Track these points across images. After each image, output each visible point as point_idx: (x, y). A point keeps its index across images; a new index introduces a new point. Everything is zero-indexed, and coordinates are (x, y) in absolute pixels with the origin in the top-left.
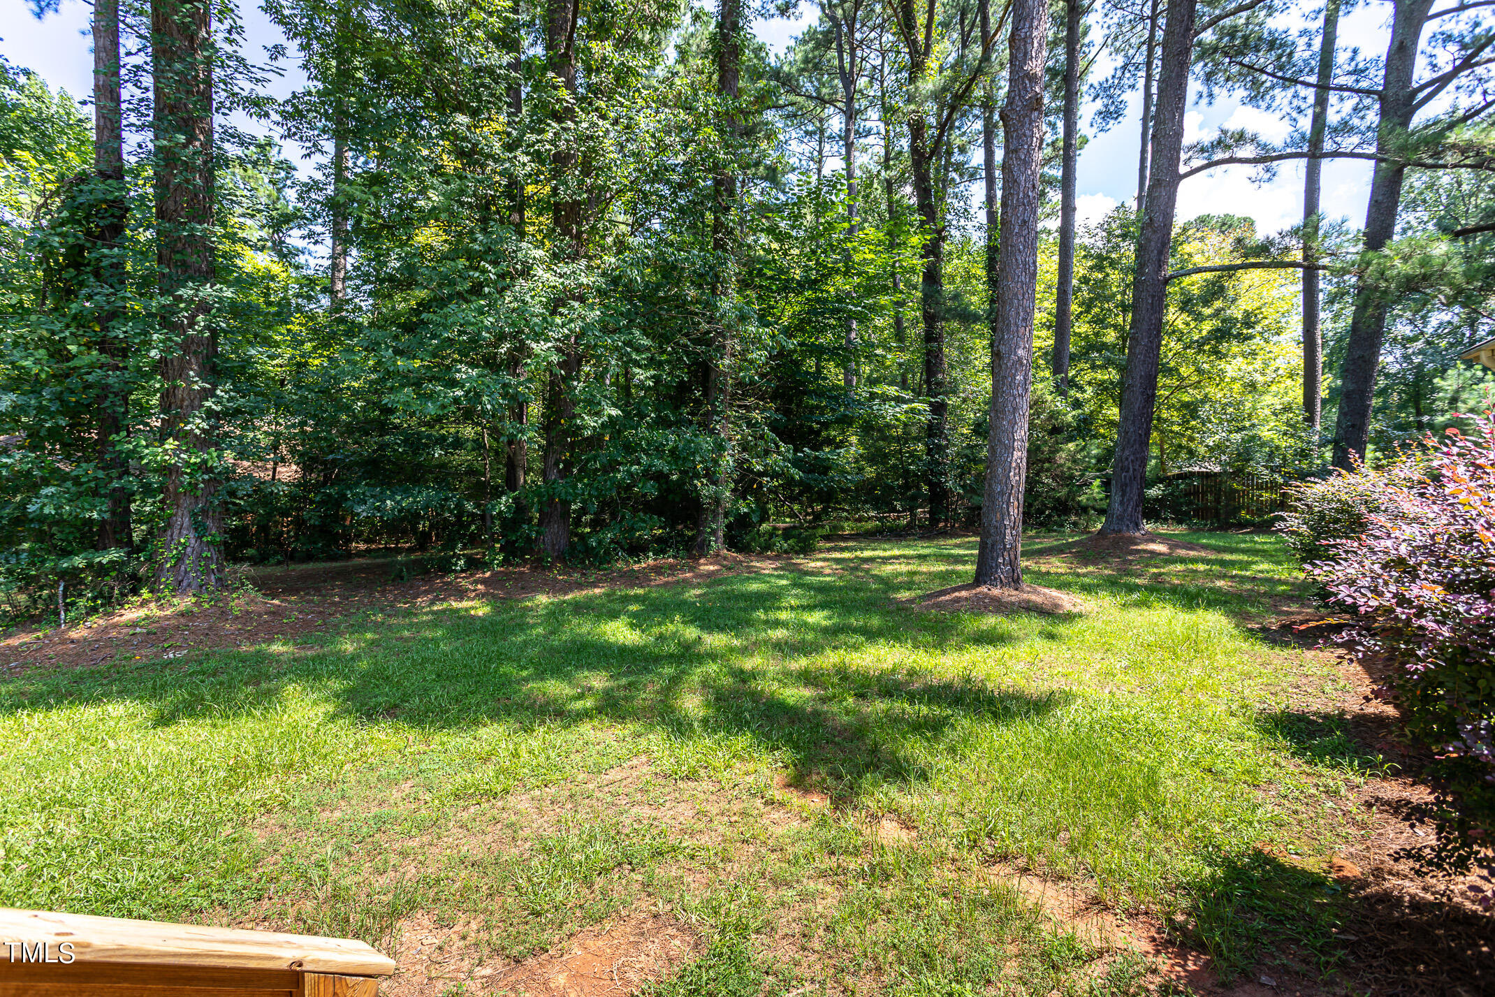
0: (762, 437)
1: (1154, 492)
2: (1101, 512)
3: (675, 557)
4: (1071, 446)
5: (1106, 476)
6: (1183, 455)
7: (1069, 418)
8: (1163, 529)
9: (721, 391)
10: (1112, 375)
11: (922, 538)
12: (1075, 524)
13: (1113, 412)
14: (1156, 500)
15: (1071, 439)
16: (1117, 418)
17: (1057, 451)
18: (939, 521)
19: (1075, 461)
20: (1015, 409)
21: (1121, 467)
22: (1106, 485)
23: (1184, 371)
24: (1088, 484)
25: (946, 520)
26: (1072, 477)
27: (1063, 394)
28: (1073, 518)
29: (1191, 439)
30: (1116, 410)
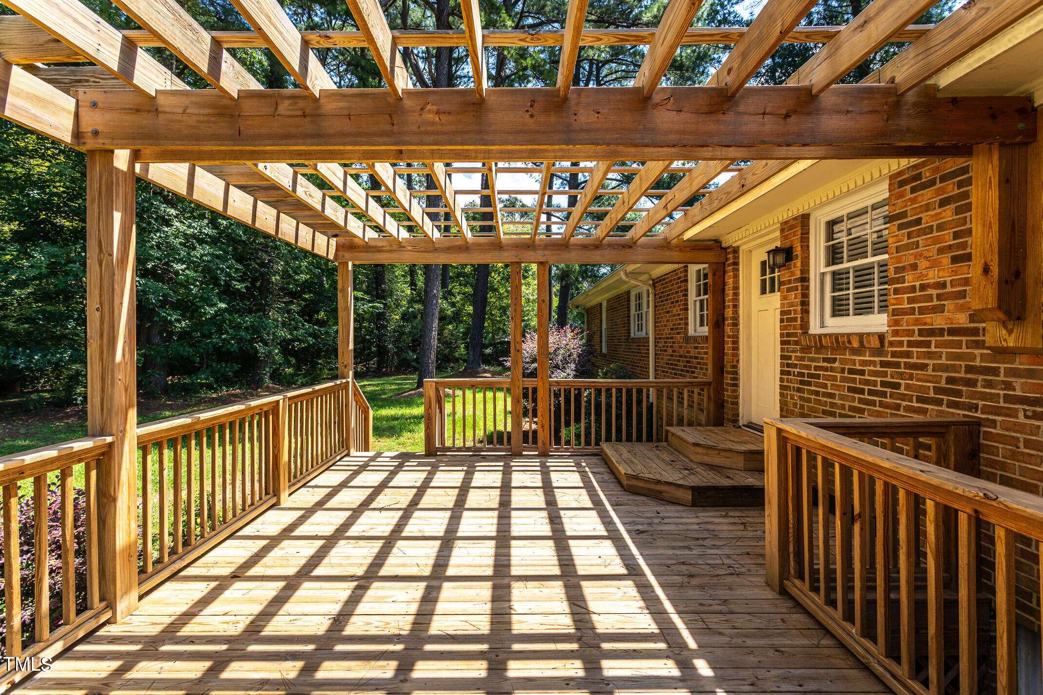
0: (293, 320)
1: (488, 351)
2: (465, 361)
3: (240, 389)
4: (450, 327)
5: (467, 343)
6: (501, 333)
7: (449, 312)
8: (492, 369)
9: (271, 293)
10: (469, 290)
11: (375, 377)
12: (453, 368)
13: (470, 309)
14: (489, 354)
15: (451, 323)
16: (472, 312)
17: (444, 329)
18: (383, 367)
19: (452, 335)
20: (433, 315)
21: (473, 339)
22: (467, 347)
23: (502, 291)
24: (458, 347)
25: (387, 367)
26: (451, 343)
27: (446, 299)
28: (452, 365)
29: (505, 325)
30: (471, 308)
